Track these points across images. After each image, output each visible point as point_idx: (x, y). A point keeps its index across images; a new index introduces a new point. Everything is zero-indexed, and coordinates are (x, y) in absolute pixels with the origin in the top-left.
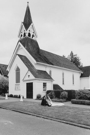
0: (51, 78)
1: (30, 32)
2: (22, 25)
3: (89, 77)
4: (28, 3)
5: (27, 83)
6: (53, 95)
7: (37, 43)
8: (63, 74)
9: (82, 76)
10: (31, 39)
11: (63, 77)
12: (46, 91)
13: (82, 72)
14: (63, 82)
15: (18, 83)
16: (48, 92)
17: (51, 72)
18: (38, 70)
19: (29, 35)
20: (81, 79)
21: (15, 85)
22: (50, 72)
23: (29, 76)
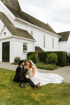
0: (33, 38)
3: (67, 41)
5: (3, 43)
6: (37, 59)
8: (44, 36)
9: (60, 40)
12: (27, 53)
13: (60, 37)
14: (44, 45)
16: (29, 54)
18: (17, 28)
20: (60, 44)
22: (32, 32)
23: (5, 33)
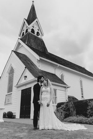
0: (64, 83)
1: (34, 28)
2: (25, 22)
4: (33, 2)
5: (22, 90)
6: (72, 109)
7: (43, 42)
8: (81, 82)
10: (35, 36)
11: (81, 86)
12: (56, 104)
14: (82, 94)
15: (11, 93)
17: (63, 76)
18: (42, 71)
19: (33, 31)
21: (6, 95)
23: (26, 77)
